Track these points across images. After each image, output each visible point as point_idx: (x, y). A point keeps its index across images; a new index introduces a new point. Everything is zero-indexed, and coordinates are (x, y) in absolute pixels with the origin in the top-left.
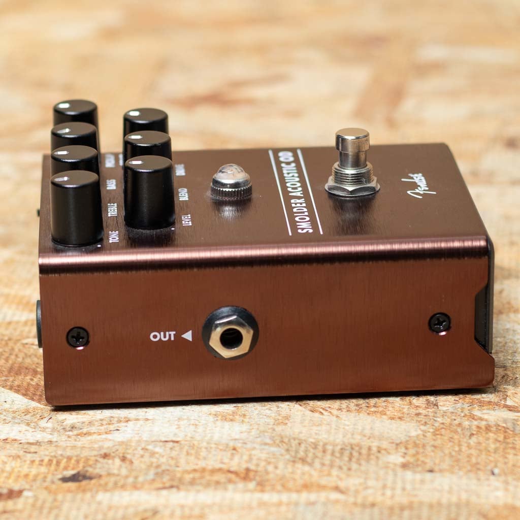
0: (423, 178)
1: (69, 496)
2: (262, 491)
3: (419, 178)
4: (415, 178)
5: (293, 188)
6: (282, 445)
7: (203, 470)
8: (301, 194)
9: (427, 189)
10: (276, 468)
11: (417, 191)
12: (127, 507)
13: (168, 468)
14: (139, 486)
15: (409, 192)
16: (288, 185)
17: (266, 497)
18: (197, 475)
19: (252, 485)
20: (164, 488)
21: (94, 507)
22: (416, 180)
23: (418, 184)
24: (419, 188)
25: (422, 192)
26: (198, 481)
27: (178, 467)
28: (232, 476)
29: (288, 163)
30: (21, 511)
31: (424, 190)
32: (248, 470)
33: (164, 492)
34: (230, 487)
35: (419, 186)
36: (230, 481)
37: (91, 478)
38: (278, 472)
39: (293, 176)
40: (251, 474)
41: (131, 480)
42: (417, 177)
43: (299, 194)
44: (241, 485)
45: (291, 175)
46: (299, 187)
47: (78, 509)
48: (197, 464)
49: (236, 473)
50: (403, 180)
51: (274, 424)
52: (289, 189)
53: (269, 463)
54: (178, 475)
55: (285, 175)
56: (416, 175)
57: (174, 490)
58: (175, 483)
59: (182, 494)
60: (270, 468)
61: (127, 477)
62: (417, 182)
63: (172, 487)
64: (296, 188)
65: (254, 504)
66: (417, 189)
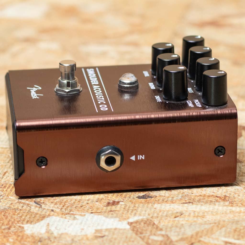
0: (32, 96)
1: (141, 205)
2: (232, 206)
3: (34, 96)
4: (36, 96)
5: (98, 89)
6: (242, 186)
7: (205, 195)
8: (94, 87)
9: (31, 90)
10: (239, 196)
11: (36, 89)
12: (168, 211)
13: (188, 194)
14: (174, 202)
15: (40, 88)
16: (101, 91)
17: (234, 209)
18: (201, 198)
19: (227, 203)
20: (186, 203)
21: (153, 210)
22: (36, 95)
23: (35, 93)
24: (35, 91)
25: (34, 88)
26: (202, 201)
27: (193, 194)
28: (218, 199)
29: (102, 103)
30: (118, 211)
31: (32, 89)
32: (225, 196)
33: (186, 205)
34: (217, 203)
35: (35, 92)
36: (217, 201)
37: (151, 197)
38: (240, 197)
39: (99, 96)
40: (227, 198)
41: (170, 199)
42: (35, 96)
43: (95, 87)
44: (222, 203)
45: (100, 97)
46: (95, 90)
47: (146, 211)
48: (202, 193)
49: (220, 198)
50: (43, 95)
51: (238, 176)
52: (100, 89)
53: (236, 193)
54: (193, 197)
55: (103, 97)
56: (36, 98)
57: (191, 204)
58: (191, 201)
59: (194, 206)
60: (236, 196)
61: (168, 197)
62: (36, 94)
63: (190, 203)
64: (97, 90)
65: (228, 212)
66: (36, 90)
